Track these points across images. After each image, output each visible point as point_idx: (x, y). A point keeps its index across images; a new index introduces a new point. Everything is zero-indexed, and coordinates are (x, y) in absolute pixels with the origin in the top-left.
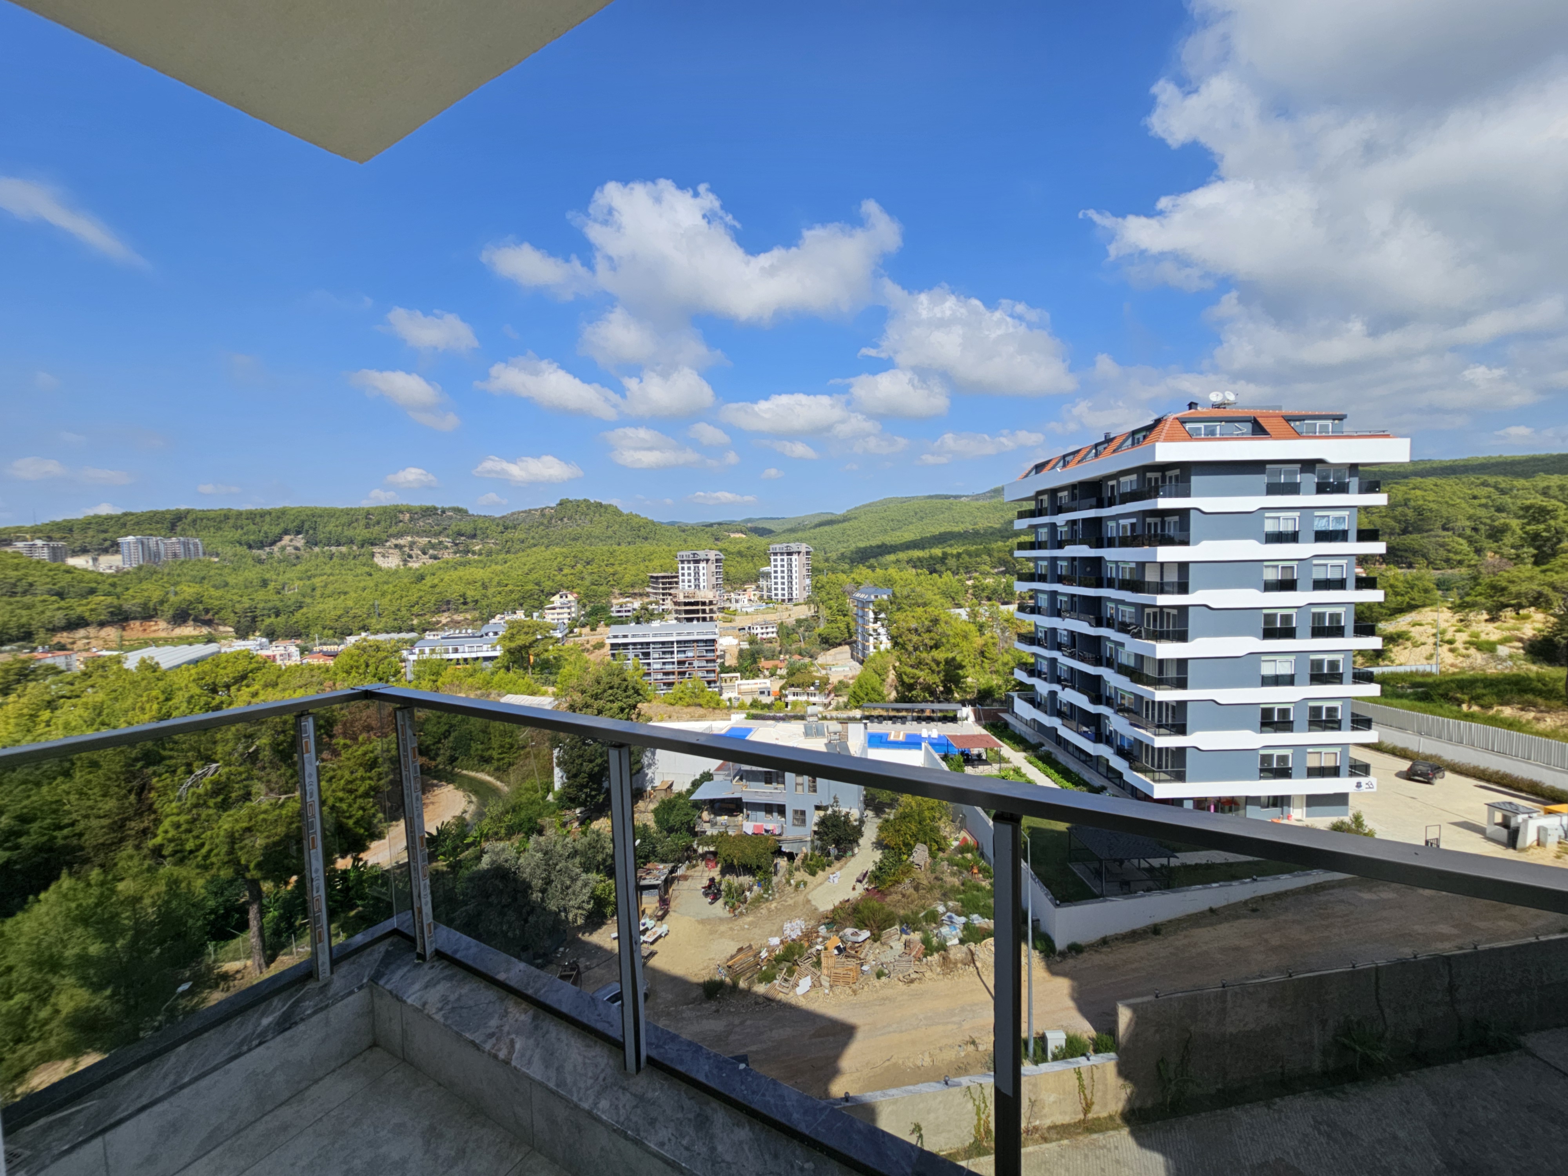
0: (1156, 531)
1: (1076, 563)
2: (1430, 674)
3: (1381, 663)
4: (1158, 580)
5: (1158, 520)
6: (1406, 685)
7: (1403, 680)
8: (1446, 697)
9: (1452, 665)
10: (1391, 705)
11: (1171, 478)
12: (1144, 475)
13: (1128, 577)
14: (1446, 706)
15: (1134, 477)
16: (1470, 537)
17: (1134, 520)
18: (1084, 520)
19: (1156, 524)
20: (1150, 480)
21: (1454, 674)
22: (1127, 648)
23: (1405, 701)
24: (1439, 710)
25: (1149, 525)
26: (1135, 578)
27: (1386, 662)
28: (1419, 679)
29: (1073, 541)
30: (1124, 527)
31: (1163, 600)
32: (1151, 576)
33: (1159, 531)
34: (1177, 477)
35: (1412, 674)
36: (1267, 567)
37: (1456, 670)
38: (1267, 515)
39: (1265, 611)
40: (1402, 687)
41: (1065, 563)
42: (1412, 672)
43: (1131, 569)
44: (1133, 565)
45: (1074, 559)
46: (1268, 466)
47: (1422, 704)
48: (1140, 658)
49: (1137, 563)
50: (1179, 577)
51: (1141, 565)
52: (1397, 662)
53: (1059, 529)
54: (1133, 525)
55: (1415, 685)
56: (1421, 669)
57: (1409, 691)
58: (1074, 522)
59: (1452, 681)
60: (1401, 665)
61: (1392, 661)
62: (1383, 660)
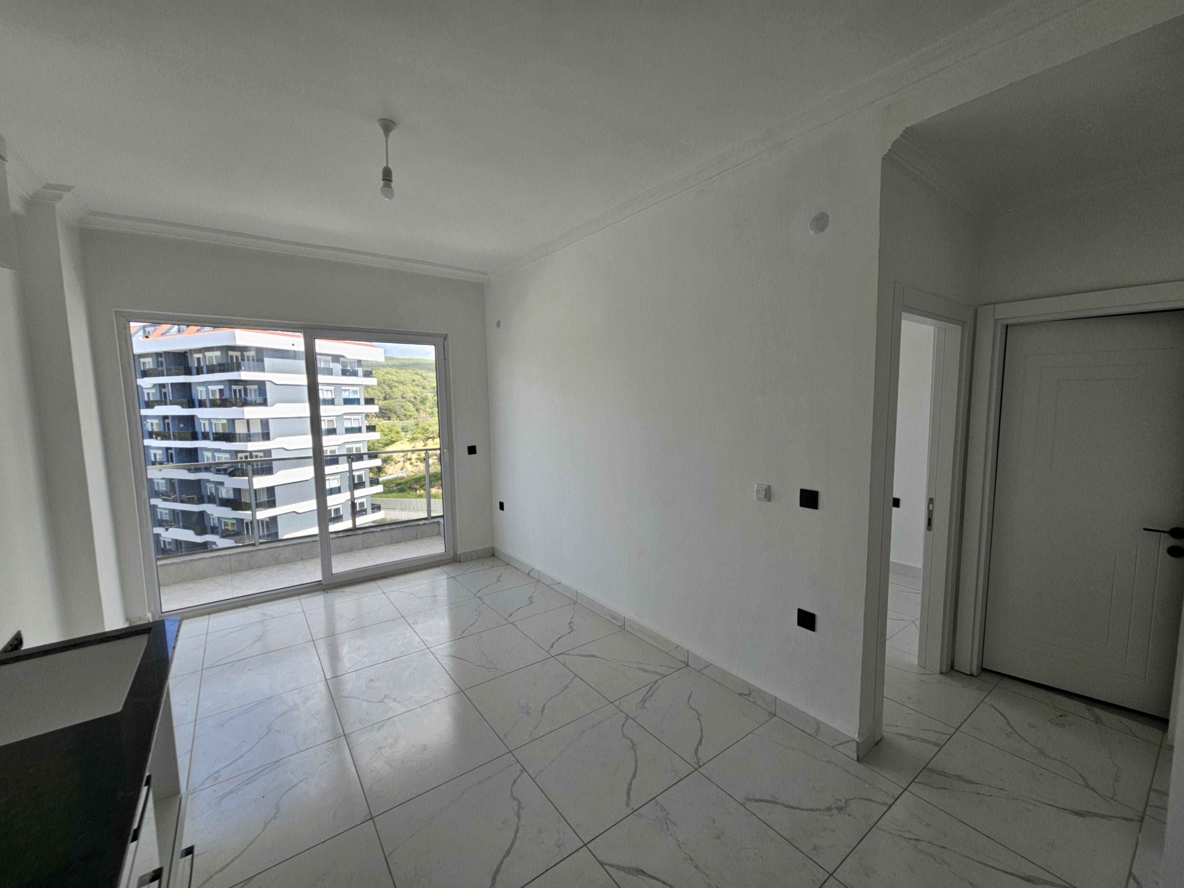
0: (240, 396)
1: (169, 421)
2: (403, 478)
3: (381, 475)
4: (246, 432)
5: (241, 387)
6: (394, 485)
7: (392, 483)
8: (410, 488)
9: (412, 472)
12: (227, 354)
13: (221, 431)
14: (411, 493)
15: (218, 353)
17: (222, 387)
18: (172, 384)
19: (240, 391)
20: (232, 357)
21: (413, 476)
22: (226, 485)
23: (394, 494)
24: (408, 496)
25: (235, 391)
26: (227, 431)
27: (384, 474)
28: (399, 481)
29: (163, 401)
30: (213, 392)
31: (252, 446)
32: (240, 429)
33: (243, 396)
35: (396, 479)
37: (413, 474)
40: (392, 487)
41: (155, 421)
42: (395, 478)
43: (223, 424)
44: (225, 422)
45: (165, 417)
47: (401, 494)
48: (237, 491)
49: (228, 420)
50: (262, 430)
51: (232, 422)
52: (388, 473)
53: (146, 391)
54: (221, 391)
55: (398, 485)
56: (399, 475)
57: (395, 488)
58: (162, 386)
59: (412, 479)
60: (390, 475)
61: (386, 473)
62: (382, 473)
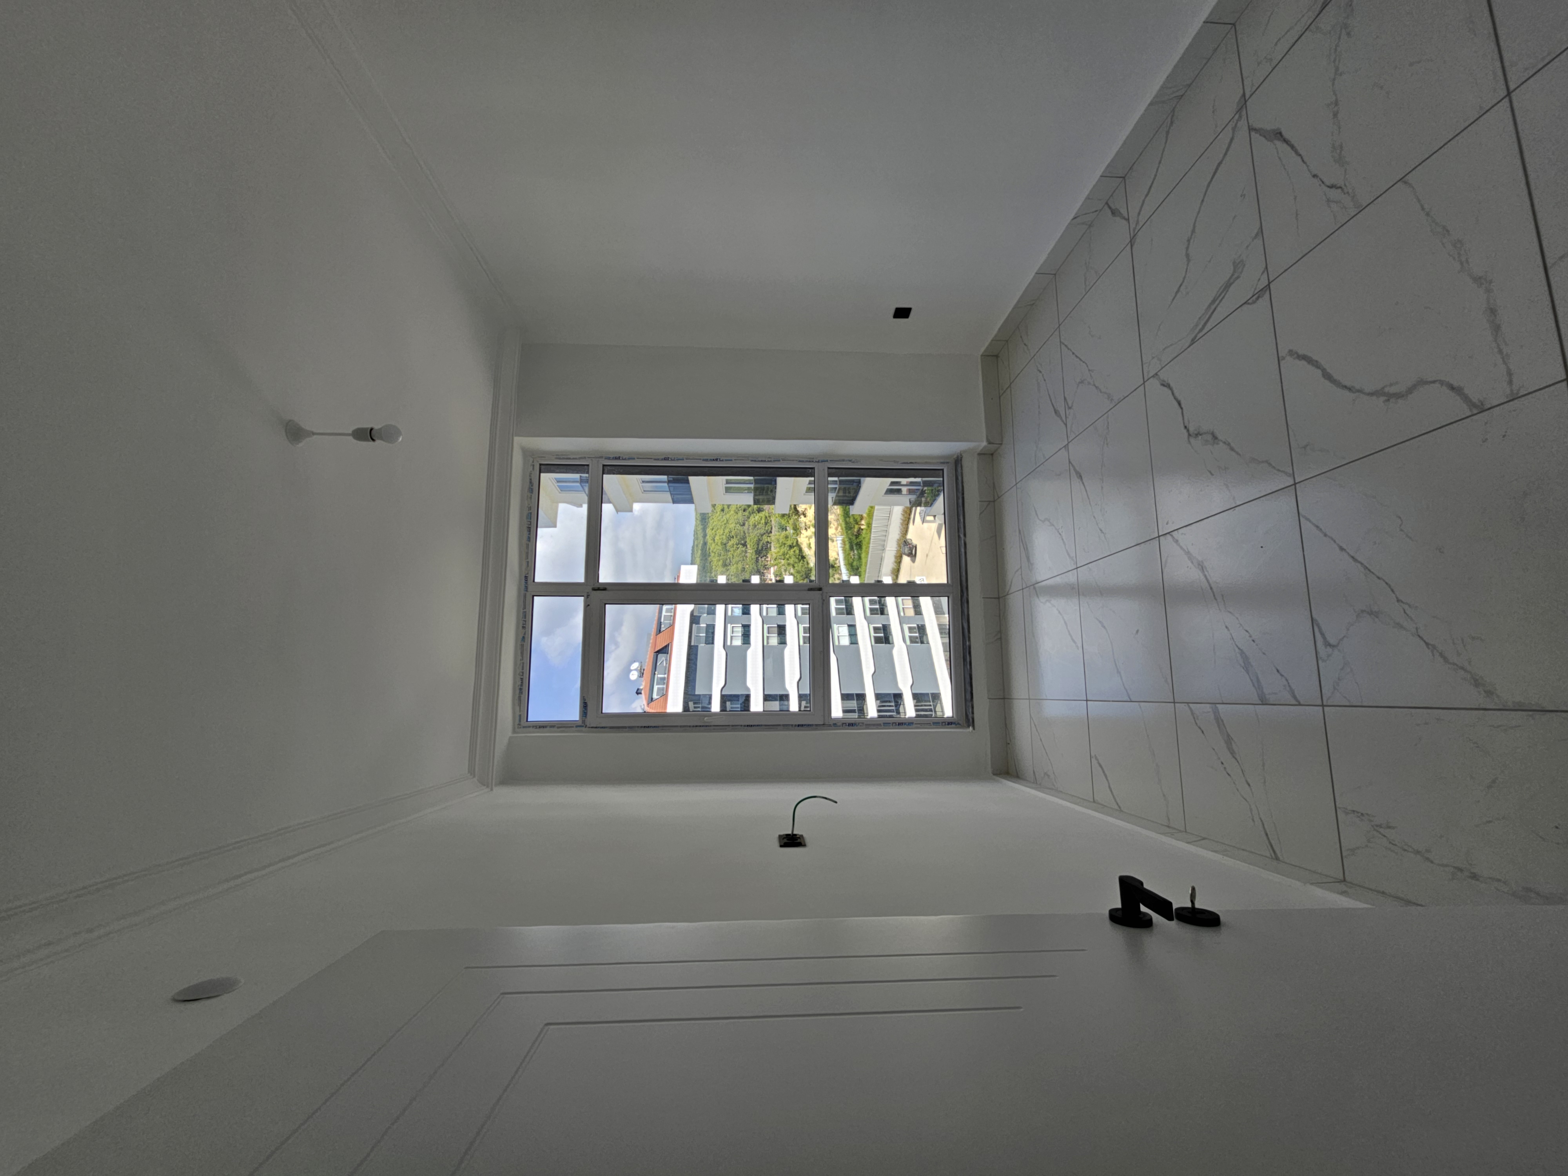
10: (866, 563)
11: (695, 707)
16: (749, 512)
34: (695, 703)
36: (768, 643)
38: (729, 643)
39: (801, 643)
46: (693, 644)
